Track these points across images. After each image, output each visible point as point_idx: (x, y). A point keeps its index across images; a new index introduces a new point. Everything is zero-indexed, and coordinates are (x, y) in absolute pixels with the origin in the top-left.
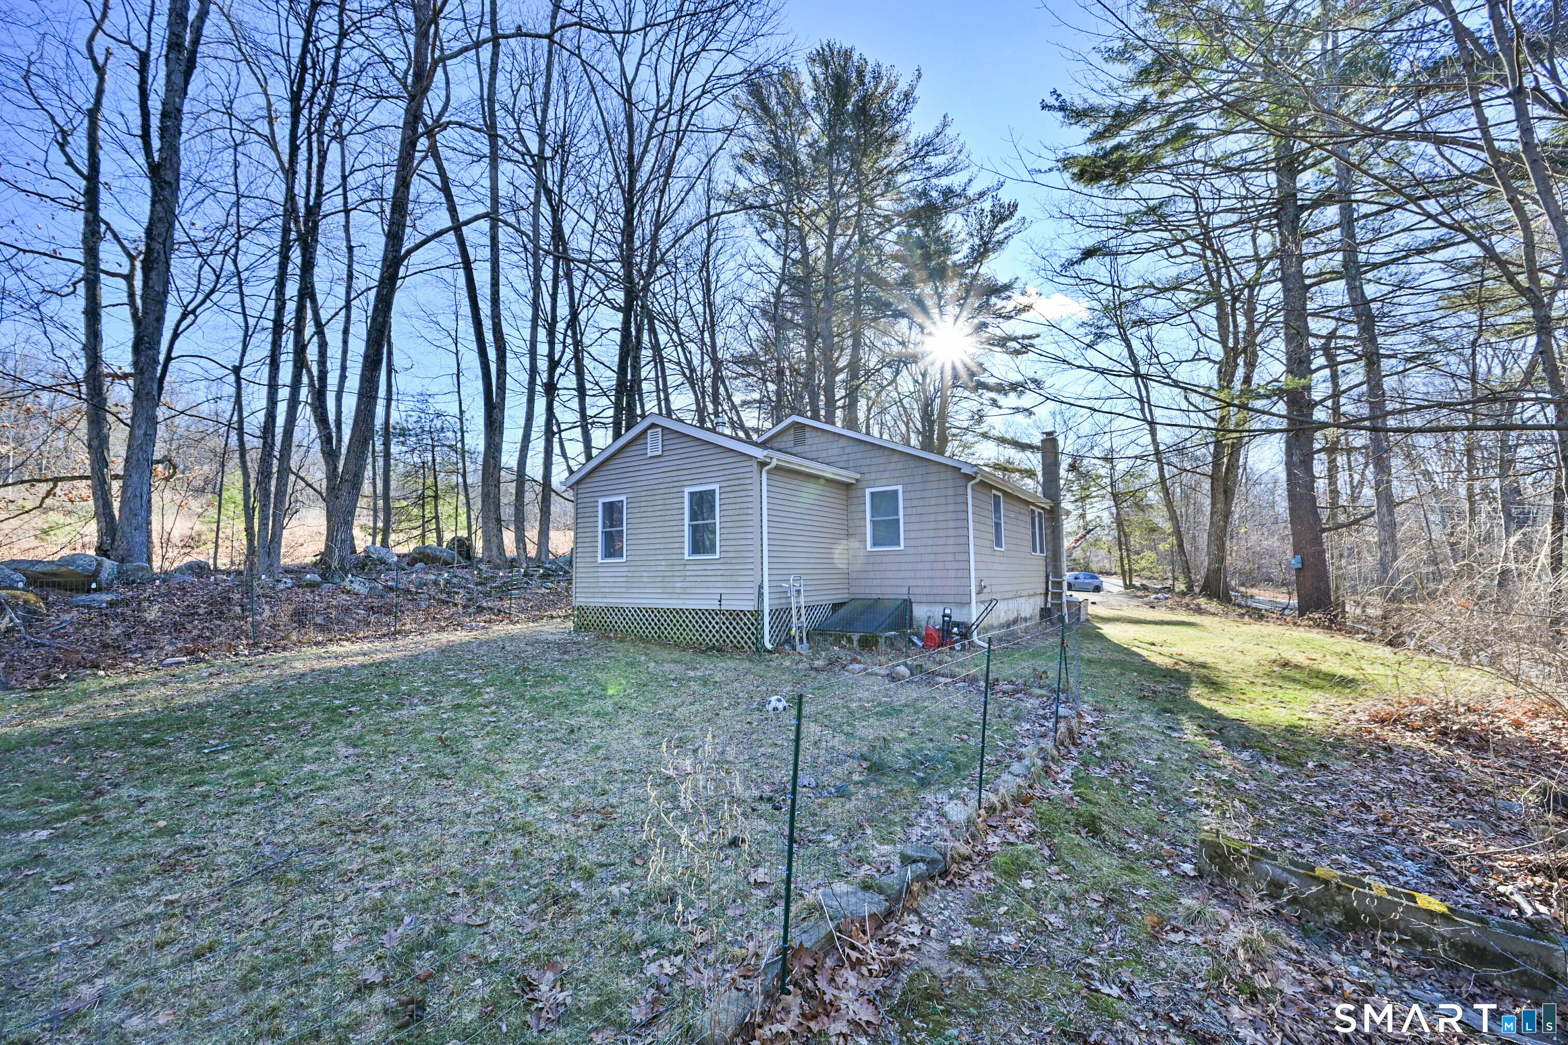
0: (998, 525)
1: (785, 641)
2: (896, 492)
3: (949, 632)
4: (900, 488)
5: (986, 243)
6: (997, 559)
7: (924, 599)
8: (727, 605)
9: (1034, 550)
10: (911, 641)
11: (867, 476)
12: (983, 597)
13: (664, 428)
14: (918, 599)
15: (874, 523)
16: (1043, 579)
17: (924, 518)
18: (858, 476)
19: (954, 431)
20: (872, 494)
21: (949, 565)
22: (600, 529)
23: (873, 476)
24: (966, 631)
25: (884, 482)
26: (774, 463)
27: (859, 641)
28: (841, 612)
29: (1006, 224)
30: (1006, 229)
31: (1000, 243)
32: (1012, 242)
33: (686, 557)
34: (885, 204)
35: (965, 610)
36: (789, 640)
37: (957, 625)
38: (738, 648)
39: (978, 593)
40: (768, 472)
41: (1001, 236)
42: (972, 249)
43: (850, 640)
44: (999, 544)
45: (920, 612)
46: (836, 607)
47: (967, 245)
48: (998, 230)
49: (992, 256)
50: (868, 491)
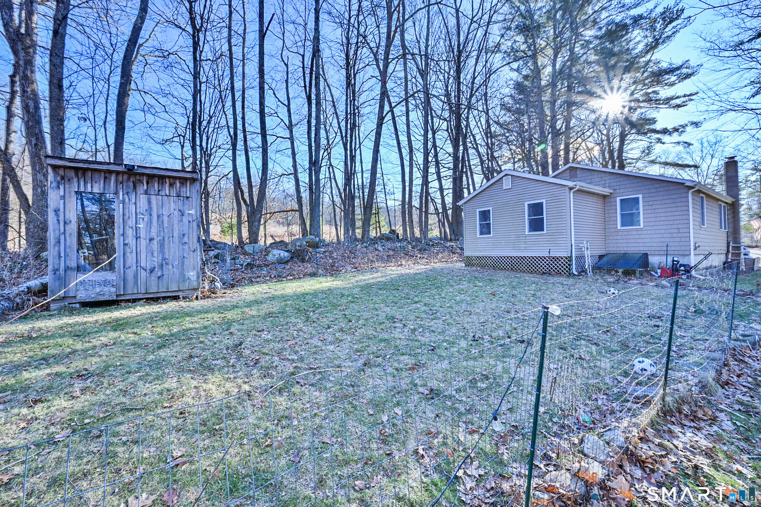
0: (703, 213)
1: (582, 271)
2: (637, 199)
3: (677, 270)
4: (640, 196)
5: (657, 40)
6: (702, 232)
7: (656, 253)
8: (553, 254)
9: (721, 228)
10: (651, 274)
11: (618, 191)
12: (697, 252)
13: (512, 176)
14: (652, 253)
15: (622, 215)
16: (726, 245)
17: (657, 211)
18: (612, 191)
19: (628, 161)
20: (622, 200)
21: (675, 235)
22: (478, 223)
23: (622, 191)
24: (688, 269)
25: (629, 193)
26: (578, 187)
27: (623, 272)
28: (605, 259)
29: (674, 24)
30: (674, 27)
31: (668, 37)
32: (678, 35)
33: (527, 233)
34: (589, 33)
35: (687, 258)
36: (585, 271)
37: (684, 266)
38: (559, 274)
39: (695, 249)
40: (574, 192)
41: (670, 33)
42: (647, 45)
43: (617, 272)
44: (703, 224)
45: (654, 260)
46: (601, 257)
47: (643, 44)
48: (667, 30)
49: (660, 47)
50: (618, 199)
